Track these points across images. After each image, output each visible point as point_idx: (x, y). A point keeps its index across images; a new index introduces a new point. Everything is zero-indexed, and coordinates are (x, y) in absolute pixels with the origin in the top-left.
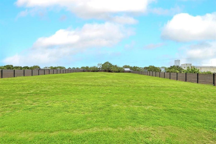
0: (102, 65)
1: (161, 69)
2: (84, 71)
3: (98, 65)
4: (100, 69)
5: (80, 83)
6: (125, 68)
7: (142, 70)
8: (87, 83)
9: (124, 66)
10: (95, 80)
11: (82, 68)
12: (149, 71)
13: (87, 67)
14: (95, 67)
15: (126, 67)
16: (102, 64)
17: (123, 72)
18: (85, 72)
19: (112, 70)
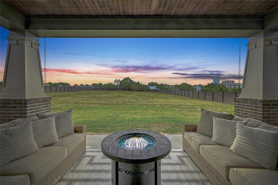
0: (121, 82)
1: (196, 87)
2: (96, 89)
3: (115, 82)
4: (118, 87)
5: (92, 102)
6: (151, 86)
7: (172, 89)
8: (101, 102)
9: (150, 83)
10: (109, 99)
11: (93, 85)
12: (180, 89)
13: (101, 84)
14: (111, 84)
15: (153, 84)
16: (120, 80)
17: (147, 91)
18: (98, 90)
19: (132, 88)
